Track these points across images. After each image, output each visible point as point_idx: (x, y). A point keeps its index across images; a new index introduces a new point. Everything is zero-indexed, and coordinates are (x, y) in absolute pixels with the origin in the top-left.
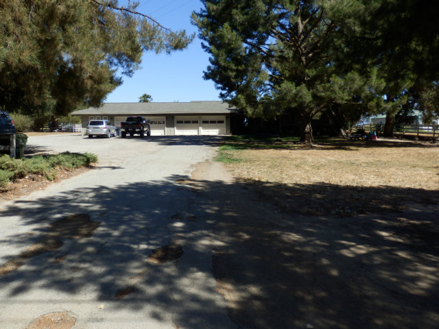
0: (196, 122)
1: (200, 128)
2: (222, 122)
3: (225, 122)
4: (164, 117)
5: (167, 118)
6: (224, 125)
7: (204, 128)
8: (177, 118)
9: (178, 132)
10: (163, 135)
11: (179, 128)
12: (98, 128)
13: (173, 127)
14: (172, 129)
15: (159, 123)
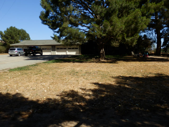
0: (65, 49)
1: (67, 51)
2: (77, 48)
3: (78, 48)
4: (51, 46)
5: (52, 47)
6: (78, 50)
7: (69, 51)
8: (56, 47)
9: (57, 53)
10: (50, 54)
11: (57, 51)
12: (13, 52)
13: (55, 51)
14: (54, 52)
15: (49, 49)
